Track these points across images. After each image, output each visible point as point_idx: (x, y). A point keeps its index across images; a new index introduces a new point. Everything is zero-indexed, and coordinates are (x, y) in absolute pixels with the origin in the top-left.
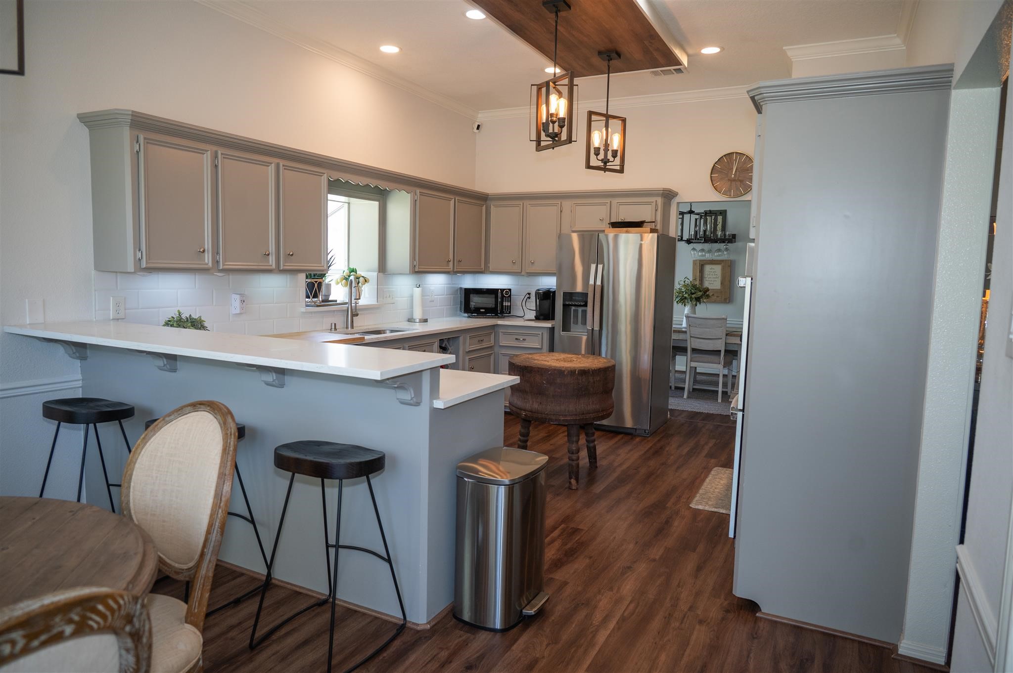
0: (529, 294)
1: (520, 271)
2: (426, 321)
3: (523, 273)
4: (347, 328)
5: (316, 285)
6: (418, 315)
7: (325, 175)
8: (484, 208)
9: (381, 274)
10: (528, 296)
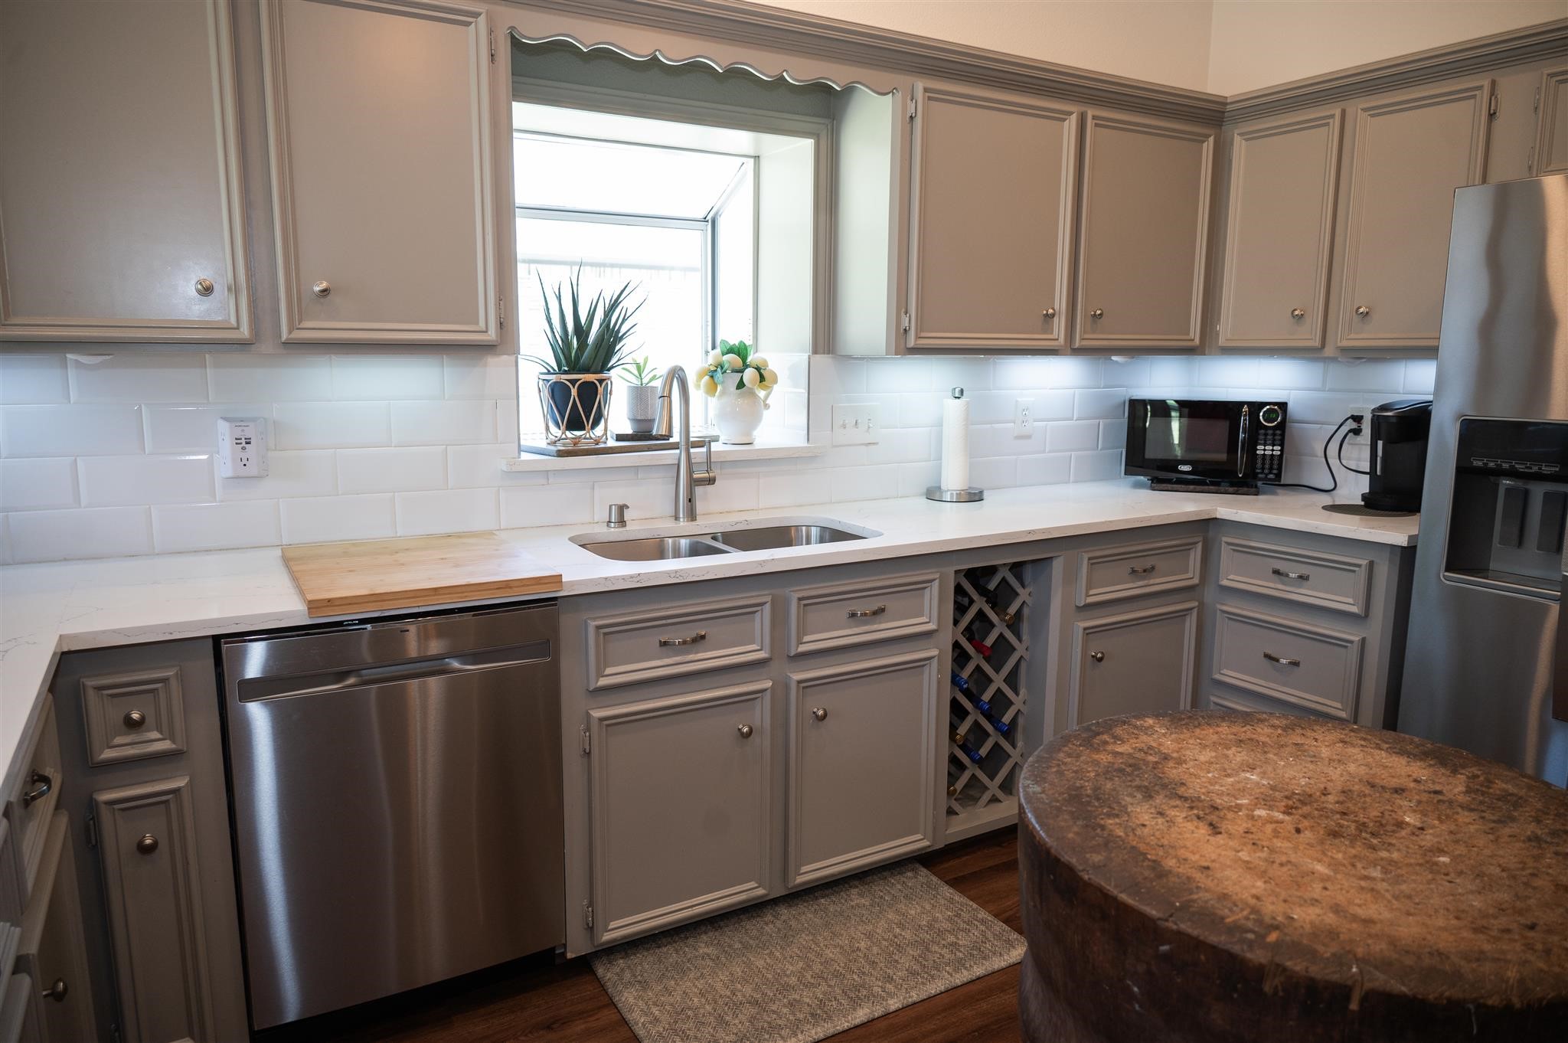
0: (1358, 419)
1: (1317, 343)
2: (974, 497)
3: (1329, 351)
4: (677, 518)
5: (574, 392)
6: (953, 480)
7: (482, 19)
8: (1208, 147)
9: (822, 359)
10: (1353, 425)
